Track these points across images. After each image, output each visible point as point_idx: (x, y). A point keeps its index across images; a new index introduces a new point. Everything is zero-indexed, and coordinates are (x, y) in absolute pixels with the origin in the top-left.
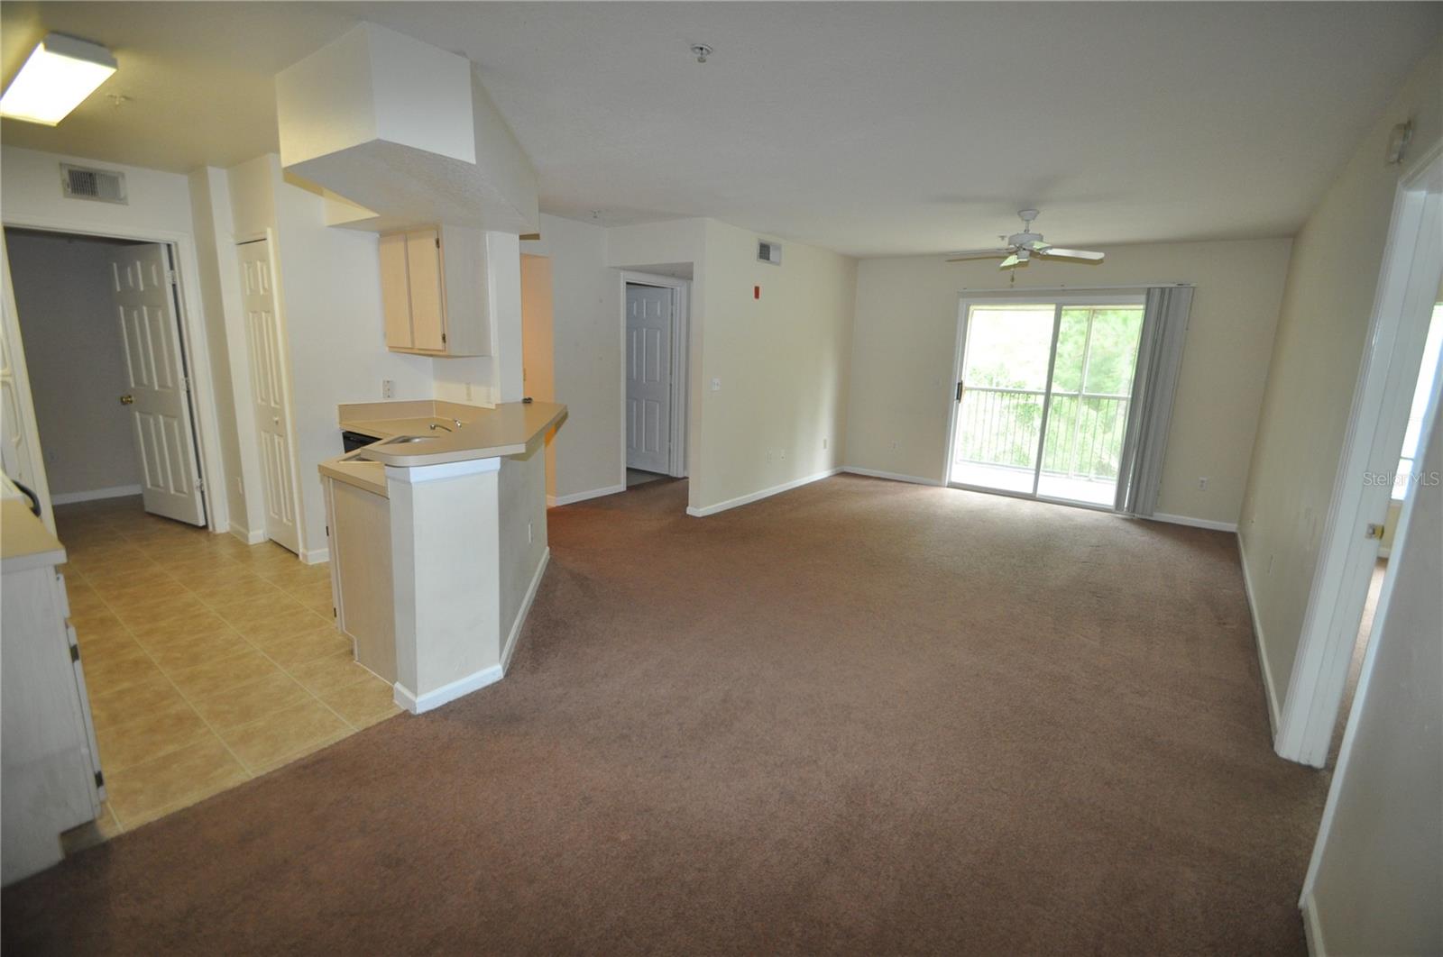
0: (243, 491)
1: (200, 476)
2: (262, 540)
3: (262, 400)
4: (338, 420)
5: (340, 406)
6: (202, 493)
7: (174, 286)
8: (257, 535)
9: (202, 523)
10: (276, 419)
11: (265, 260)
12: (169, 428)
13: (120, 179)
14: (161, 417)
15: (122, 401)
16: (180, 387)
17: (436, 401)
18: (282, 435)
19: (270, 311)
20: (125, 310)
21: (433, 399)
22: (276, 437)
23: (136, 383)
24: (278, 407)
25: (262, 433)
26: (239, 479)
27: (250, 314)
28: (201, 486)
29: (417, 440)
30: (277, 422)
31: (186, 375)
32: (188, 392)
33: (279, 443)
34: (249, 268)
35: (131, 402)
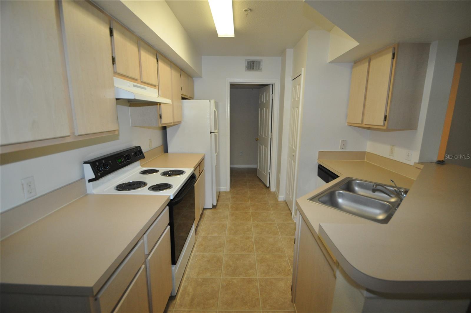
0: (280, 179)
1: (270, 169)
2: (283, 200)
3: (291, 145)
4: (317, 158)
5: (320, 152)
6: (270, 175)
7: (272, 100)
8: (281, 198)
9: (268, 186)
10: (294, 154)
11: (299, 85)
12: (265, 149)
13: (261, 62)
14: (264, 146)
15: (256, 140)
16: (269, 136)
17: (367, 152)
18: (295, 162)
19: (298, 107)
20: (260, 110)
21: (367, 151)
22: (293, 161)
23: (260, 134)
24: (295, 149)
25: (289, 158)
26: (279, 174)
27: (292, 109)
28: (270, 173)
29: (358, 181)
30: (294, 155)
31: (271, 133)
32: (271, 139)
33: (293, 164)
34: (294, 89)
35: (258, 140)
